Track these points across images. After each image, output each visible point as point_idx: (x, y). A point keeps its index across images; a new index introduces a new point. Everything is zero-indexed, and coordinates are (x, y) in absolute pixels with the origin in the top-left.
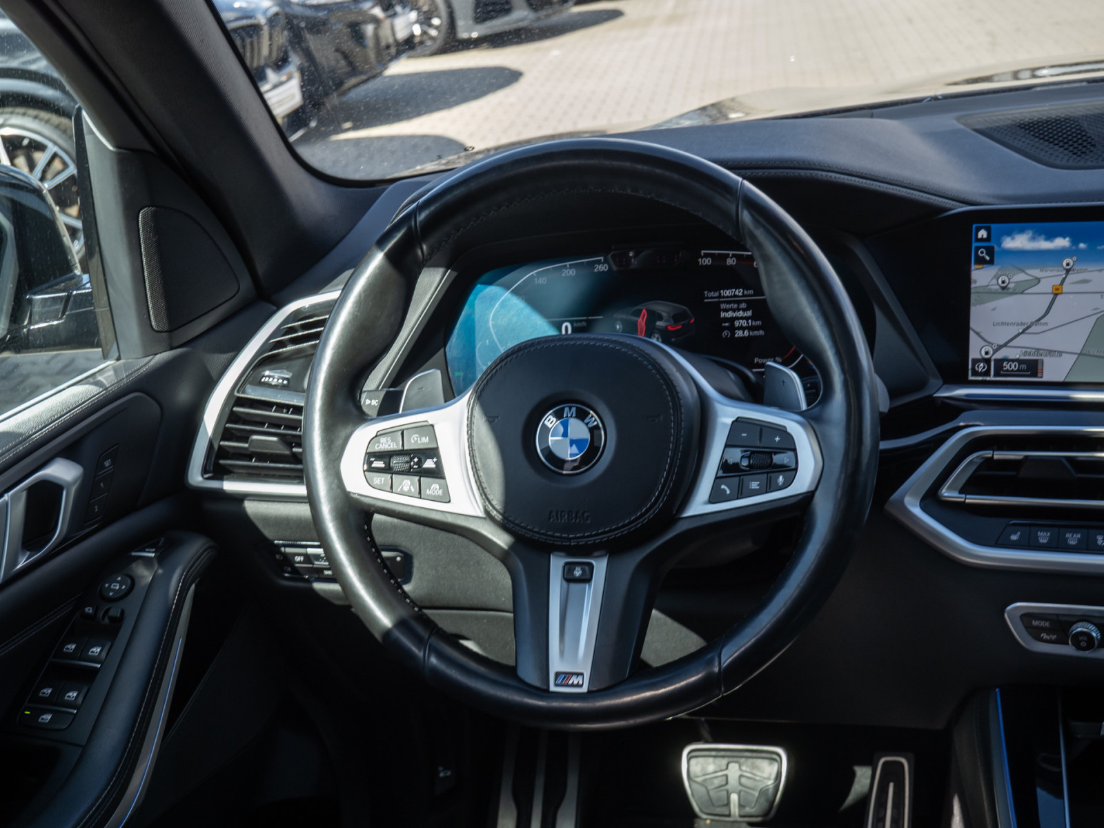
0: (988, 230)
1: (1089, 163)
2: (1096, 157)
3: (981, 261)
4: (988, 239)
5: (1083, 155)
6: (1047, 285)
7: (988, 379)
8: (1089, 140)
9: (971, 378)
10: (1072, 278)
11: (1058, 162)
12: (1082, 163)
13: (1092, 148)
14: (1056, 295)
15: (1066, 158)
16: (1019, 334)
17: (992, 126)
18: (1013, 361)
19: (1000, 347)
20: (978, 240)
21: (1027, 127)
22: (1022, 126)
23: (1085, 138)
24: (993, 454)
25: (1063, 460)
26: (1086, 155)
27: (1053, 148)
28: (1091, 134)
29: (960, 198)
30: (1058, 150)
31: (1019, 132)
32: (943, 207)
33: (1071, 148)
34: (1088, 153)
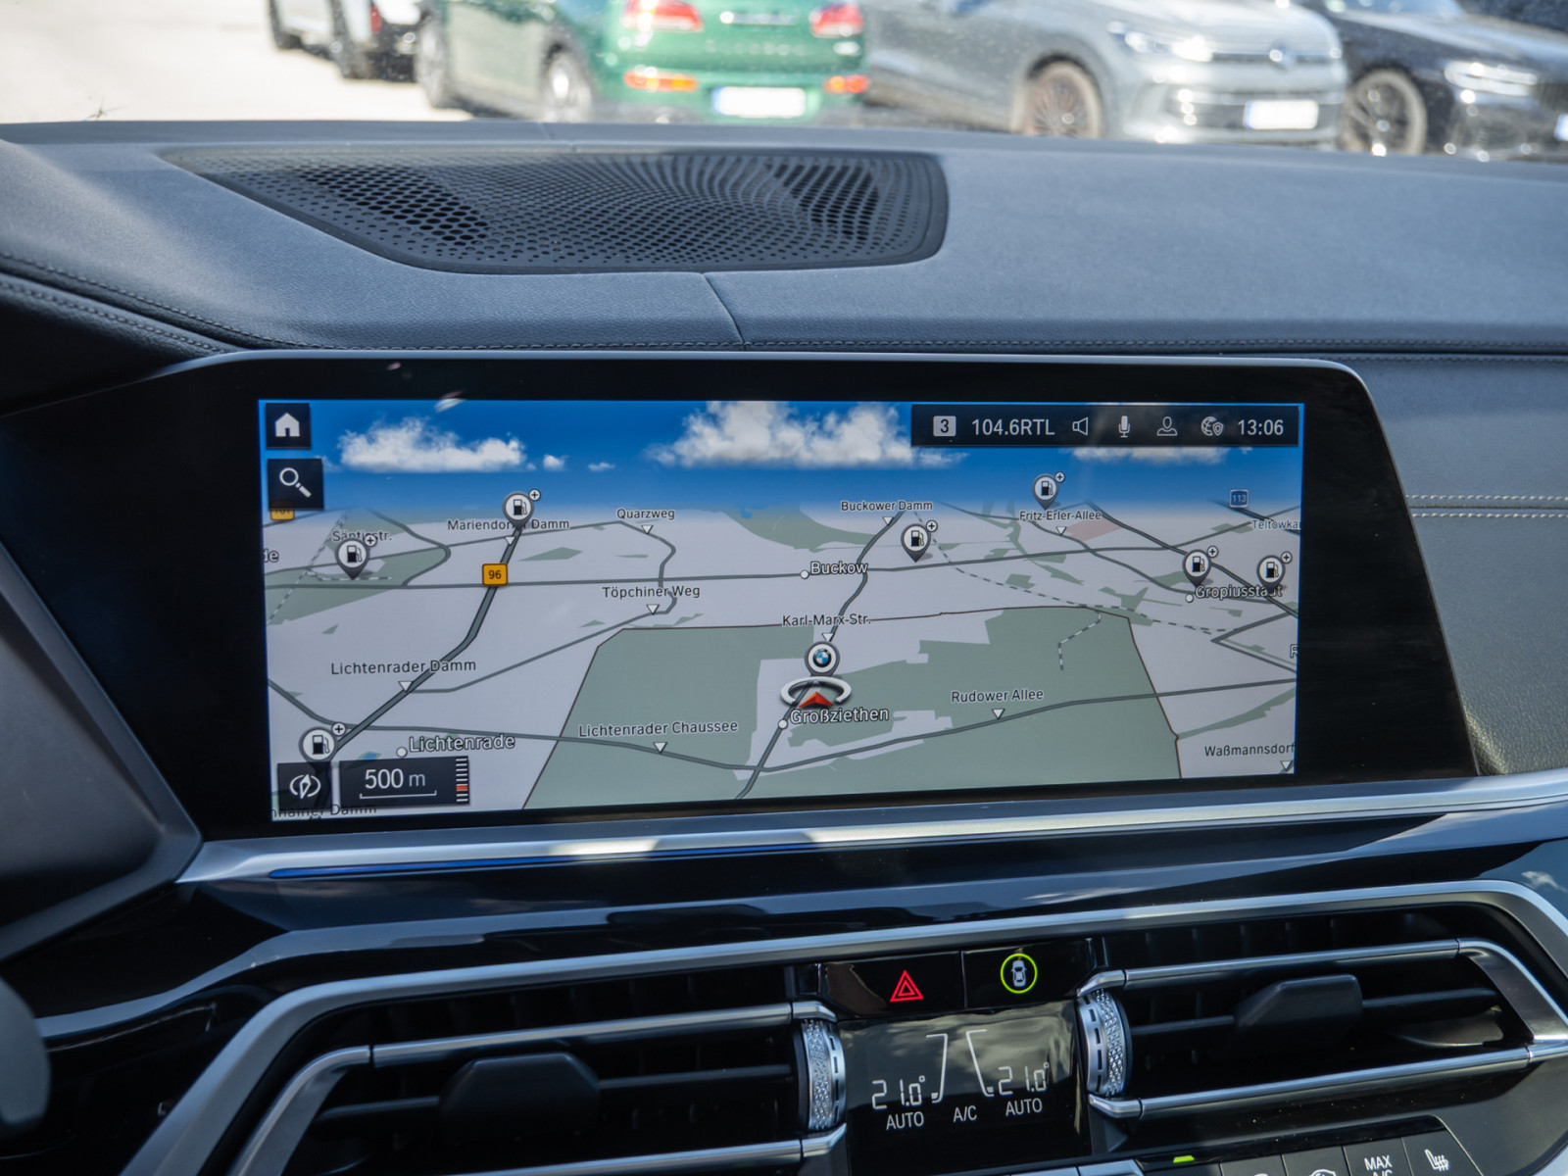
0: (303, 417)
1: (487, 261)
2: (498, 248)
3: (289, 501)
4: (304, 441)
5: (468, 243)
6: (467, 564)
7: (326, 815)
8: (469, 214)
9: (277, 817)
10: (529, 544)
11: (417, 253)
12: (470, 260)
13: (482, 231)
14: (493, 589)
15: (433, 246)
16: (404, 693)
17: (241, 172)
18: (390, 764)
19: (354, 730)
20: (275, 442)
21: (322, 180)
22: (310, 177)
23: (456, 209)
24: (372, 1054)
25: (568, 1058)
26: (474, 243)
27: (397, 224)
28: (465, 202)
29: (211, 324)
30: (409, 229)
31: (306, 188)
32: (169, 349)
33: (436, 227)
34: (476, 238)
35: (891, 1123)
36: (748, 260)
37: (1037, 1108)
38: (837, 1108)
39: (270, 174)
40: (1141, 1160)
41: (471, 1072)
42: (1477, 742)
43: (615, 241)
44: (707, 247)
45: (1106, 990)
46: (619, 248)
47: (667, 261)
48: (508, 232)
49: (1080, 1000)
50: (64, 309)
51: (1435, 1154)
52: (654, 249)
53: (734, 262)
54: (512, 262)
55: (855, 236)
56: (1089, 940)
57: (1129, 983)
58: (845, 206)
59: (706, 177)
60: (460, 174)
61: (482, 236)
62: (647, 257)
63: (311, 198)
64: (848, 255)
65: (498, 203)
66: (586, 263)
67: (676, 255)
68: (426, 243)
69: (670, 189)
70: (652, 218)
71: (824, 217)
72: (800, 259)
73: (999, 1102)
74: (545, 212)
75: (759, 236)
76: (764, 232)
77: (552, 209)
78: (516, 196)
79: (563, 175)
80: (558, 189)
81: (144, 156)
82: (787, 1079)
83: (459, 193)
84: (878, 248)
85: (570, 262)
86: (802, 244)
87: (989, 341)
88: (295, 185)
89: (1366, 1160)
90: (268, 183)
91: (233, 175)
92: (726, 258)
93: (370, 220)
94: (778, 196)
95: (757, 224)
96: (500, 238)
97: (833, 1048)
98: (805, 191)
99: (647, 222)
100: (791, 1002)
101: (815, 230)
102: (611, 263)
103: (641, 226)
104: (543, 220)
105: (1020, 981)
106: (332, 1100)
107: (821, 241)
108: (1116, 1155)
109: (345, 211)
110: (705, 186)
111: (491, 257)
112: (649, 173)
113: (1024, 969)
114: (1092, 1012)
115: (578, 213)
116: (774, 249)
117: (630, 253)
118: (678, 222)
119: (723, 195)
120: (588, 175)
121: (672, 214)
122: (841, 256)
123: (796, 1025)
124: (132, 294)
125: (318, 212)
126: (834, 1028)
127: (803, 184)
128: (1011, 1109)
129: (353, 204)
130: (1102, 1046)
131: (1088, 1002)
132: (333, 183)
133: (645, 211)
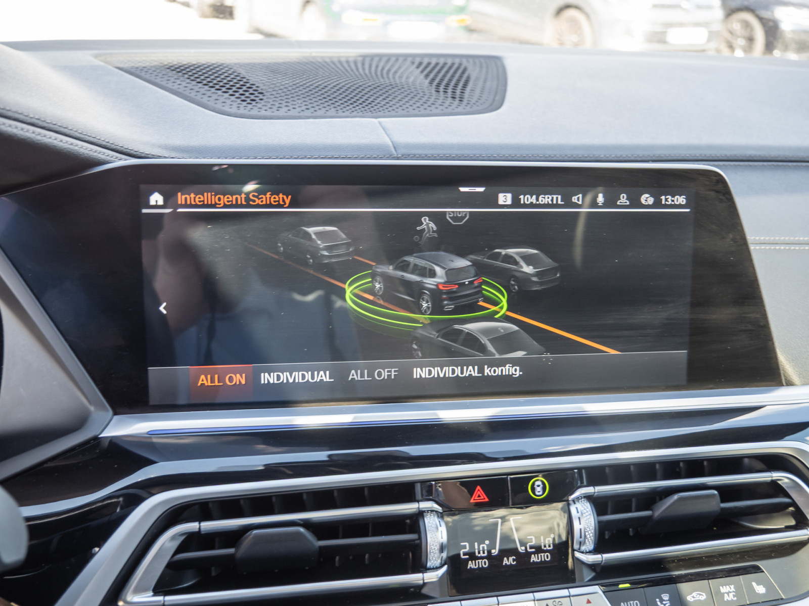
0: (165, 194)
1: (263, 113)
2: (269, 106)
4: (164, 206)
5: (254, 103)
8: (254, 88)
9: (153, 403)
11: (227, 108)
12: (255, 112)
13: (261, 96)
15: (235, 105)
17: (137, 66)
20: (150, 206)
21: (178, 70)
22: (172, 68)
23: (248, 85)
24: (200, 526)
25: (302, 530)
26: (257, 103)
27: (217, 93)
28: (253, 81)
29: (117, 145)
30: (223, 96)
31: (170, 74)
32: (95, 159)
33: (237, 95)
34: (258, 101)
35: (471, 565)
36: (400, 112)
37: (548, 558)
38: (442, 557)
39: (152, 67)
40: (602, 586)
41: (251, 536)
42: (784, 368)
43: (331, 102)
44: (379, 105)
45: (585, 497)
46: (333, 106)
47: (358, 113)
48: (275, 97)
49: (571, 502)
50: (39, 138)
51: (758, 584)
52: (351, 106)
53: (393, 113)
54: (277, 113)
55: (457, 99)
56: (576, 471)
57: (596, 494)
58: (453, 84)
59: (380, 68)
60: (250, 67)
61: (261, 99)
62: (347, 110)
63: (172, 80)
64: (453, 109)
65: (270, 82)
66: (315, 114)
67: (363, 109)
68: (232, 103)
69: (360, 75)
70: (351, 90)
71: (441, 89)
72: (427, 112)
73: (528, 555)
74: (294, 87)
75: (406, 99)
76: (409, 97)
77: (298, 85)
78: (280, 78)
79: (305, 67)
80: (302, 75)
81: (86, 57)
82: (416, 542)
83: (250, 77)
84: (469, 106)
85: (307, 113)
86: (429, 103)
87: (527, 155)
88: (164, 73)
89: (721, 587)
90: (150, 71)
91: (132, 67)
92: (389, 111)
93: (202, 91)
94: (417, 79)
95: (406, 93)
96: (270, 100)
97: (441, 526)
98: (432, 76)
99: (348, 92)
100: (418, 501)
101: (436, 96)
102: (328, 114)
103: (345, 94)
104: (293, 91)
105: (539, 492)
106: (179, 550)
107: (439, 102)
108: (589, 583)
109: (190, 86)
110: (379, 73)
111: (266, 110)
112: (349, 66)
113: (541, 486)
114: (577, 508)
115: (312, 87)
116: (415, 106)
117: (339, 108)
118: (364, 92)
119: (388, 78)
120: (318, 68)
121: (361, 88)
122: (450, 110)
123: (421, 514)
124: (75, 130)
125: (176, 87)
126: (441, 516)
127: (430, 72)
128: (534, 558)
129: (194, 83)
130: (582, 527)
131: (575, 503)
132: (184, 72)
133: (348, 86)
